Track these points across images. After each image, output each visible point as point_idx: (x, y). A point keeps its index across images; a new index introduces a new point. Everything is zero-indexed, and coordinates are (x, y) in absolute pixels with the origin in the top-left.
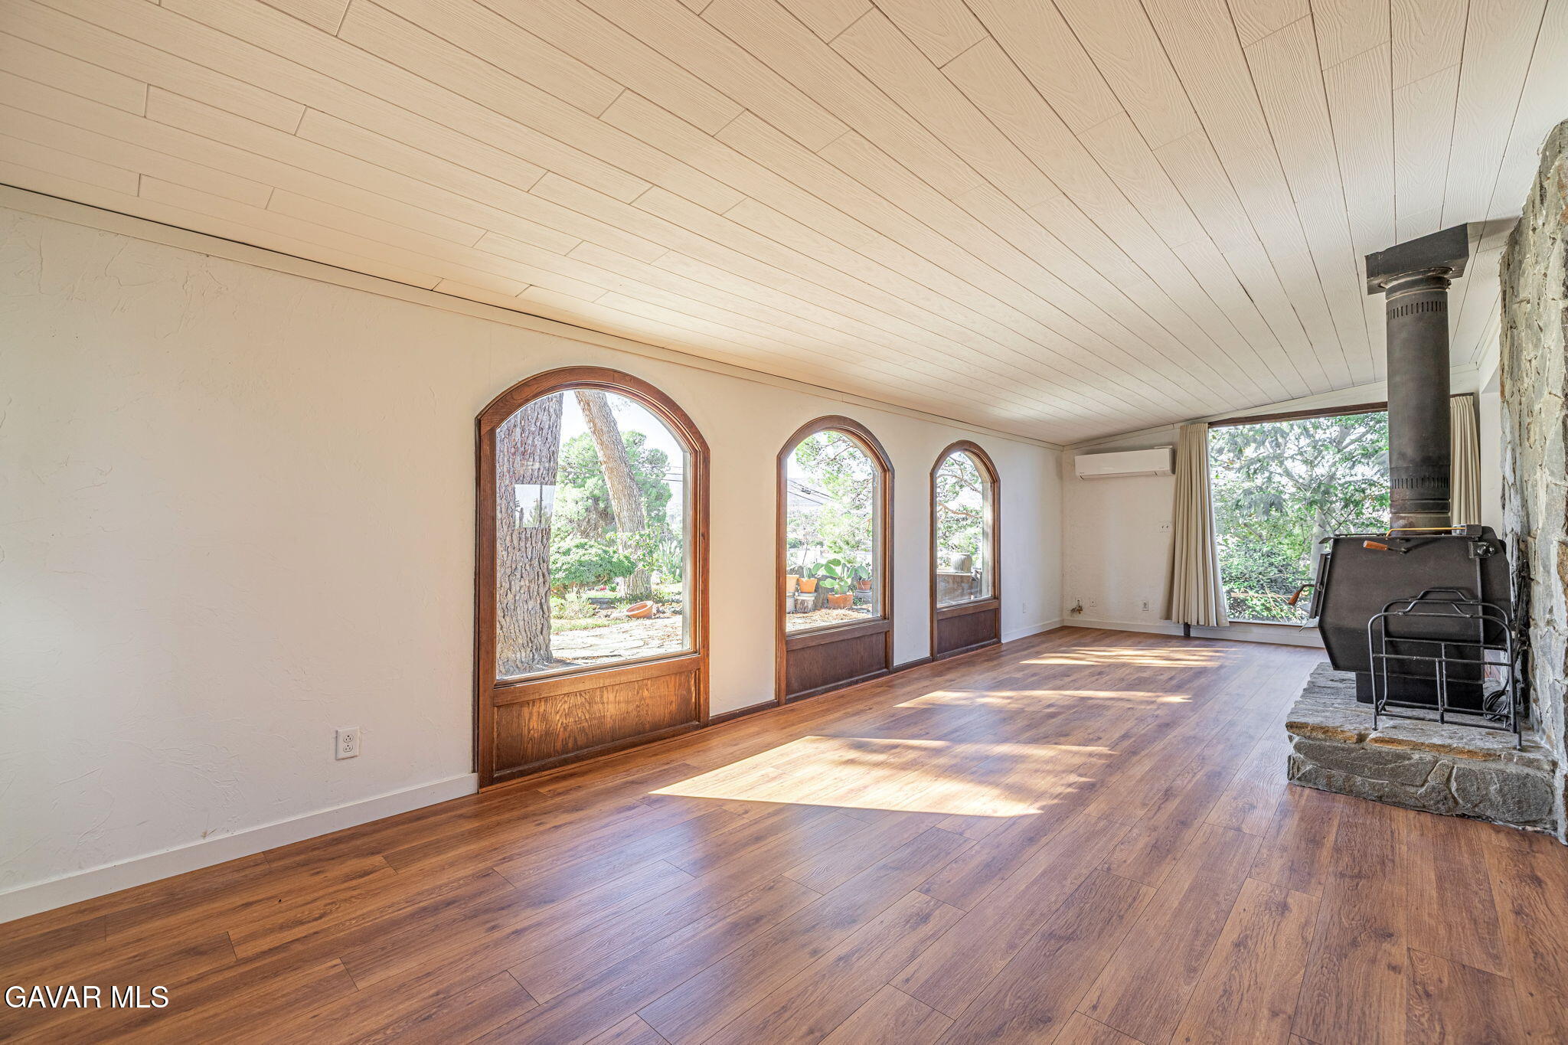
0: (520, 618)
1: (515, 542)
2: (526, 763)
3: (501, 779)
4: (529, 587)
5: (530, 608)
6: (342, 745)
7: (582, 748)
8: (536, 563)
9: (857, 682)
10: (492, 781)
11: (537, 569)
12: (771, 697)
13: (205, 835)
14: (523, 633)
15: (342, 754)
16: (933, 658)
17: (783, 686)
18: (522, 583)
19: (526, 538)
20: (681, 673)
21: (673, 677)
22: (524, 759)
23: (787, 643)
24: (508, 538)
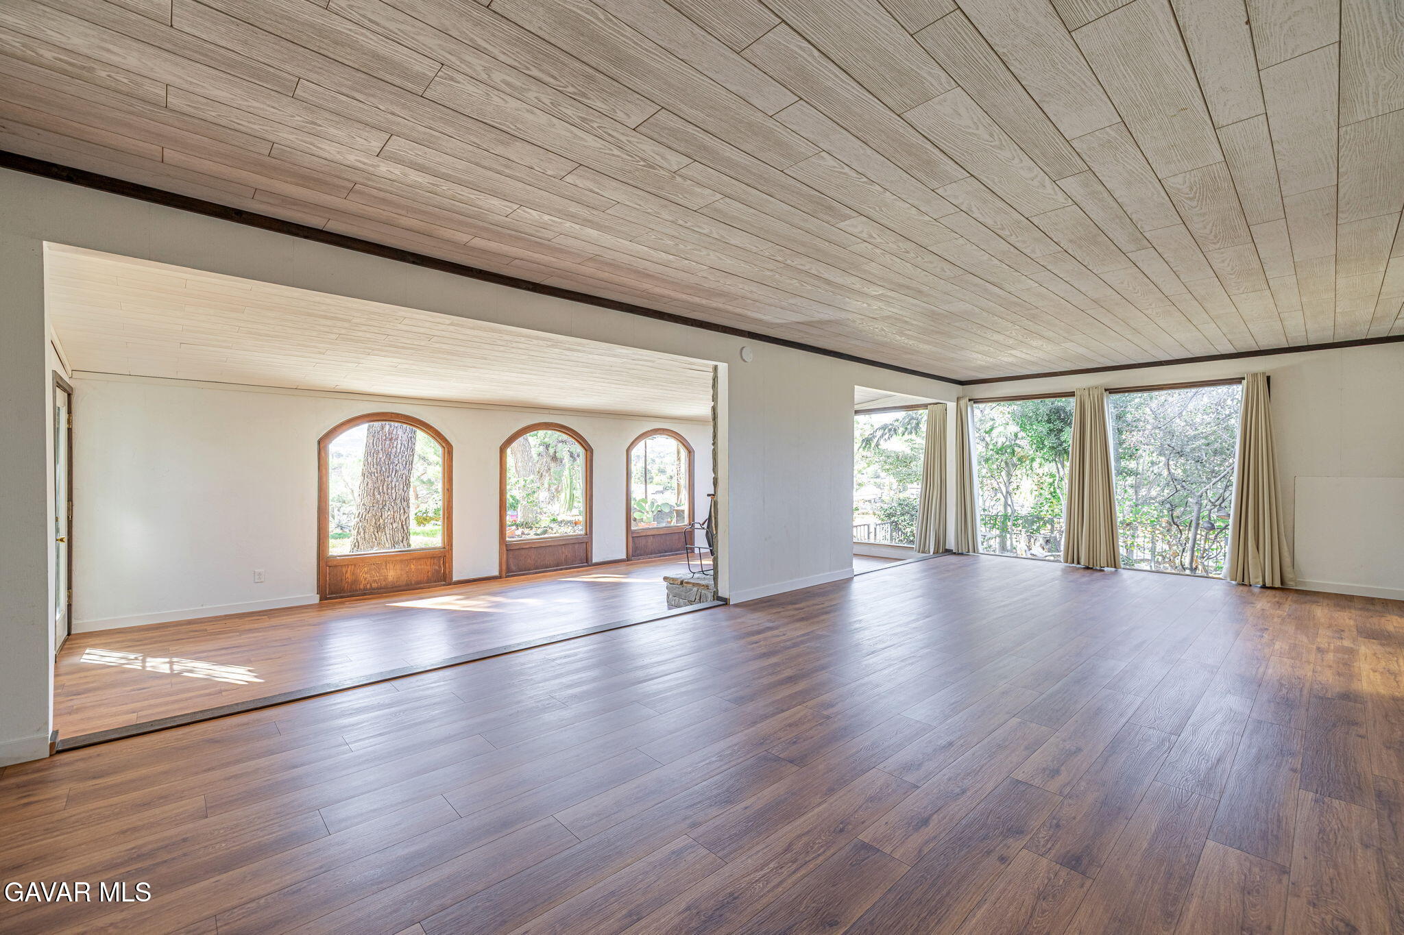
0: (388, 532)
1: (385, 490)
2: (344, 593)
3: (330, 598)
4: (394, 515)
5: (394, 527)
6: (257, 577)
7: (374, 589)
8: (398, 502)
9: (561, 569)
10: (327, 599)
11: (399, 505)
12: (496, 573)
13: (202, 606)
14: (389, 541)
15: (256, 581)
16: (628, 559)
17: (504, 568)
18: (389, 513)
19: (392, 488)
20: (434, 557)
21: (429, 560)
22: (342, 590)
23: (506, 545)
24: (381, 488)
